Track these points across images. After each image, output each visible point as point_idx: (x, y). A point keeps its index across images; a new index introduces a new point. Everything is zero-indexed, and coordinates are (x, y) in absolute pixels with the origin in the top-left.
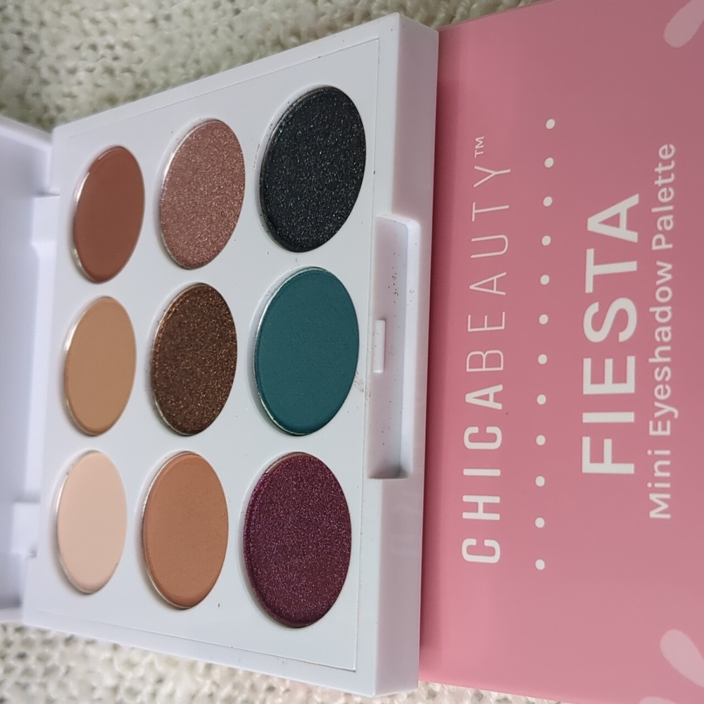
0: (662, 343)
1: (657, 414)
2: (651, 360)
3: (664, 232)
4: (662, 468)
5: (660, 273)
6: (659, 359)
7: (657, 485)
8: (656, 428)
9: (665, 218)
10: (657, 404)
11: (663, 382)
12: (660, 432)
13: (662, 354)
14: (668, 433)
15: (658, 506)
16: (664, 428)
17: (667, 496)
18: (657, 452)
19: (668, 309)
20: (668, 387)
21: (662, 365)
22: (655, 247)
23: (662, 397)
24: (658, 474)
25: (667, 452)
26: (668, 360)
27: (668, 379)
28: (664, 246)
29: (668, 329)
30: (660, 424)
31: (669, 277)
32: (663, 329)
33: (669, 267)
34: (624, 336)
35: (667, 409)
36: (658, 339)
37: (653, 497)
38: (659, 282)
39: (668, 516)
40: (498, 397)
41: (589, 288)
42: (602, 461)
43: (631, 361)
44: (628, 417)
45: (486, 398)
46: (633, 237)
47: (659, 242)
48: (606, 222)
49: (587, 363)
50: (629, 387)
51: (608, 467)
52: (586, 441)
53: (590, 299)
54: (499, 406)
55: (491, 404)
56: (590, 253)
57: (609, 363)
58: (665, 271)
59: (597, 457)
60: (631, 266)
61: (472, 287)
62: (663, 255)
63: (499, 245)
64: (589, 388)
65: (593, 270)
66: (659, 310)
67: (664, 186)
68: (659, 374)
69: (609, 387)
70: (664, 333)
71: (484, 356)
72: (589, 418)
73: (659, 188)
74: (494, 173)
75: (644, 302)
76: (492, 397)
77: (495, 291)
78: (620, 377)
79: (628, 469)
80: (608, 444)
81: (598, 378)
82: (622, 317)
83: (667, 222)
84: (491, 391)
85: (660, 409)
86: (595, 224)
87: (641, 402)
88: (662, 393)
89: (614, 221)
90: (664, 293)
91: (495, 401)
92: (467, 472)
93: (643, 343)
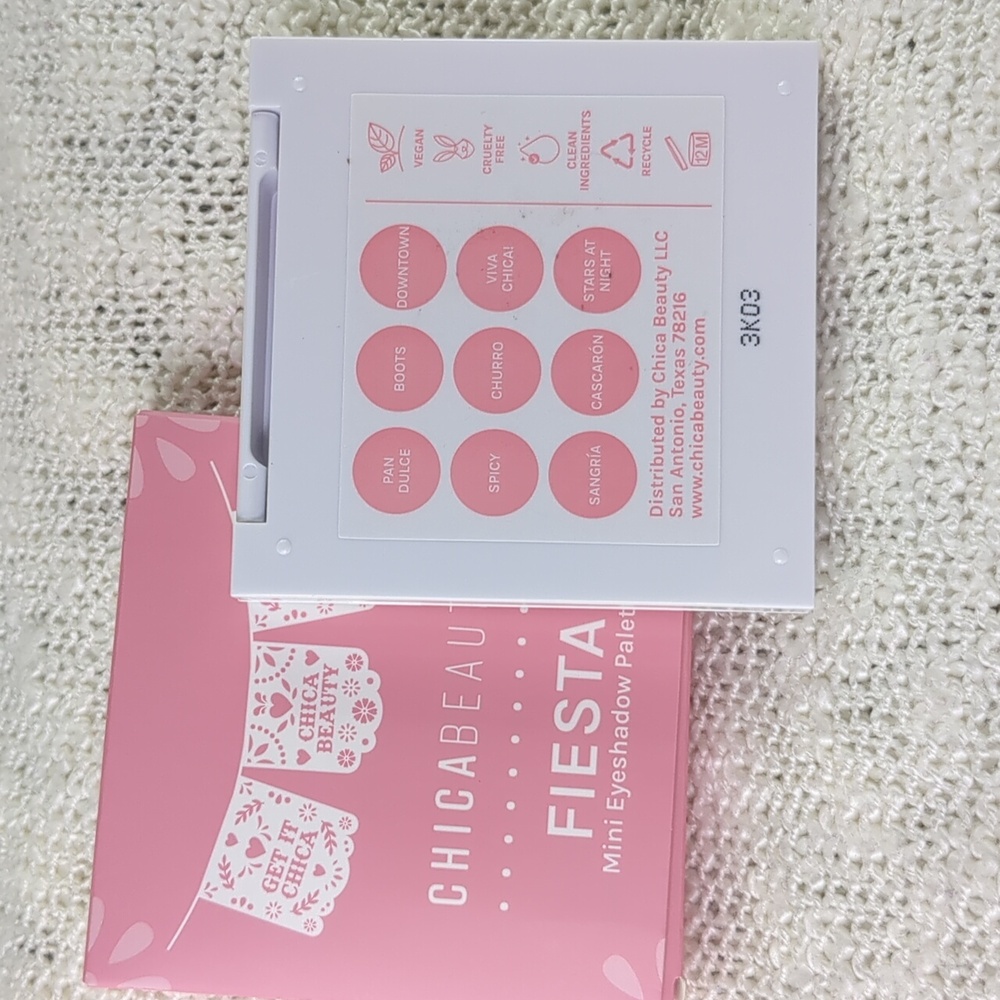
0: (621, 739)
1: (613, 793)
2: (611, 751)
3: (625, 653)
4: (614, 835)
5: (621, 685)
6: (617, 751)
7: (610, 847)
8: (612, 804)
9: (627, 643)
10: (613, 785)
11: (620, 769)
12: (615, 807)
13: (620, 748)
14: (621, 808)
15: (611, 863)
16: (619, 805)
17: (619, 856)
18: (612, 822)
19: (626, 713)
20: (623, 773)
21: (619, 756)
22: (617, 664)
23: (618, 780)
24: (612, 839)
25: (620, 823)
26: (625, 752)
27: (623, 767)
28: (624, 664)
29: (626, 729)
30: (615, 800)
31: (628, 689)
32: (622, 729)
33: (629, 681)
34: (589, 730)
35: (622, 790)
36: (617, 735)
37: (607, 856)
38: (620, 692)
39: (618, 871)
40: (470, 767)
41: (560, 687)
42: (565, 826)
43: (594, 750)
44: (590, 793)
45: (460, 766)
46: (599, 652)
47: (621, 660)
48: (576, 636)
50: (591, 770)
51: (570, 831)
52: (552, 810)
53: (561, 697)
54: (472, 774)
55: (464, 771)
56: (562, 659)
57: (575, 750)
58: (625, 684)
59: (561, 822)
60: (598, 676)
61: (448, 669)
62: (624, 671)
63: (477, 637)
64: (557, 767)
65: (563, 673)
66: (619, 713)
67: (626, 617)
68: (617, 763)
69: (573, 768)
70: (622, 732)
71: (459, 731)
72: (555, 791)
75: (607, 706)
76: (465, 766)
77: (471, 676)
78: (584, 761)
79: (588, 833)
80: (571, 813)
81: (565, 759)
83: (628, 646)
84: (464, 761)
85: (617, 789)
88: (618, 778)
89: (584, 637)
90: (623, 701)
91: (468, 769)
92: (437, 828)
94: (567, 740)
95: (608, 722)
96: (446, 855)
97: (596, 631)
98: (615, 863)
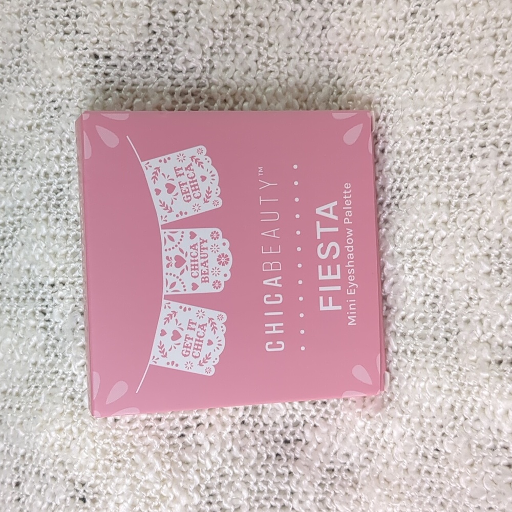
0: (351, 260)
3: (348, 217)
4: (352, 307)
5: (348, 233)
6: (349, 266)
8: (349, 292)
9: (349, 212)
11: (352, 274)
12: (351, 293)
13: (350, 264)
14: (354, 293)
16: (353, 292)
18: (350, 301)
19: (352, 247)
21: (351, 268)
22: (345, 223)
23: (351, 280)
24: (351, 309)
26: (353, 266)
28: (348, 223)
29: (352, 254)
31: (352, 235)
32: (351, 254)
33: (351, 231)
34: (335, 257)
35: (354, 284)
37: (349, 318)
40: (279, 282)
41: (319, 237)
42: (328, 305)
43: (338, 266)
44: (339, 288)
45: (274, 282)
46: (336, 218)
47: (347, 221)
48: (324, 211)
49: (320, 267)
50: (338, 276)
51: (331, 307)
52: (321, 298)
53: (319, 242)
54: (280, 286)
55: (276, 284)
56: (318, 223)
57: (329, 267)
58: (350, 232)
59: (326, 304)
60: (336, 229)
61: (263, 234)
62: (349, 226)
63: (275, 216)
64: (321, 277)
65: (319, 230)
66: (348, 247)
67: (347, 199)
69: (330, 277)
70: (351, 256)
71: (271, 264)
72: (321, 289)
73: (345, 200)
74: (269, 184)
75: (342, 244)
76: (276, 282)
77: (274, 236)
78: (334, 272)
79: (339, 308)
80: (330, 299)
81: (325, 273)
82: (333, 250)
83: (349, 213)
84: (276, 279)
85: (351, 285)
86: (319, 211)
87: (343, 282)
88: (351, 279)
89: (327, 211)
90: (350, 240)
91: (278, 283)
92: (266, 314)
93: (343, 259)
94: (325, 263)
95: (344, 252)
96: (272, 327)
97: (333, 207)
98: (354, 320)
